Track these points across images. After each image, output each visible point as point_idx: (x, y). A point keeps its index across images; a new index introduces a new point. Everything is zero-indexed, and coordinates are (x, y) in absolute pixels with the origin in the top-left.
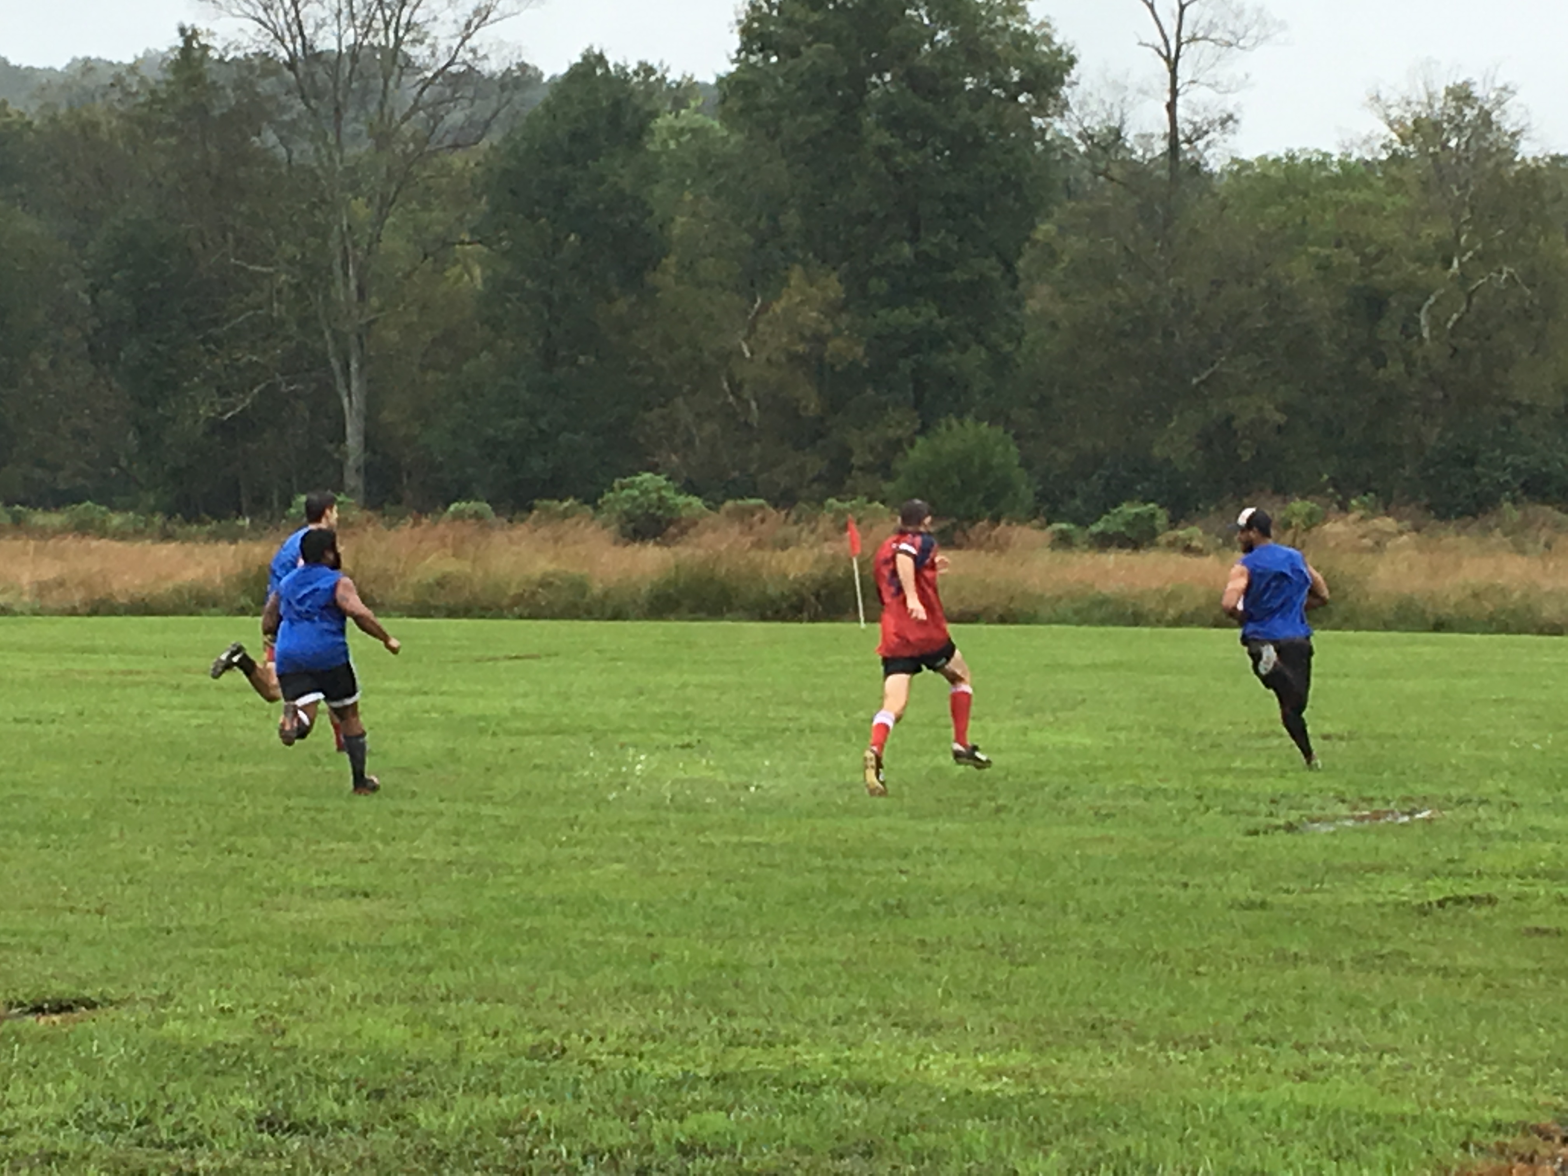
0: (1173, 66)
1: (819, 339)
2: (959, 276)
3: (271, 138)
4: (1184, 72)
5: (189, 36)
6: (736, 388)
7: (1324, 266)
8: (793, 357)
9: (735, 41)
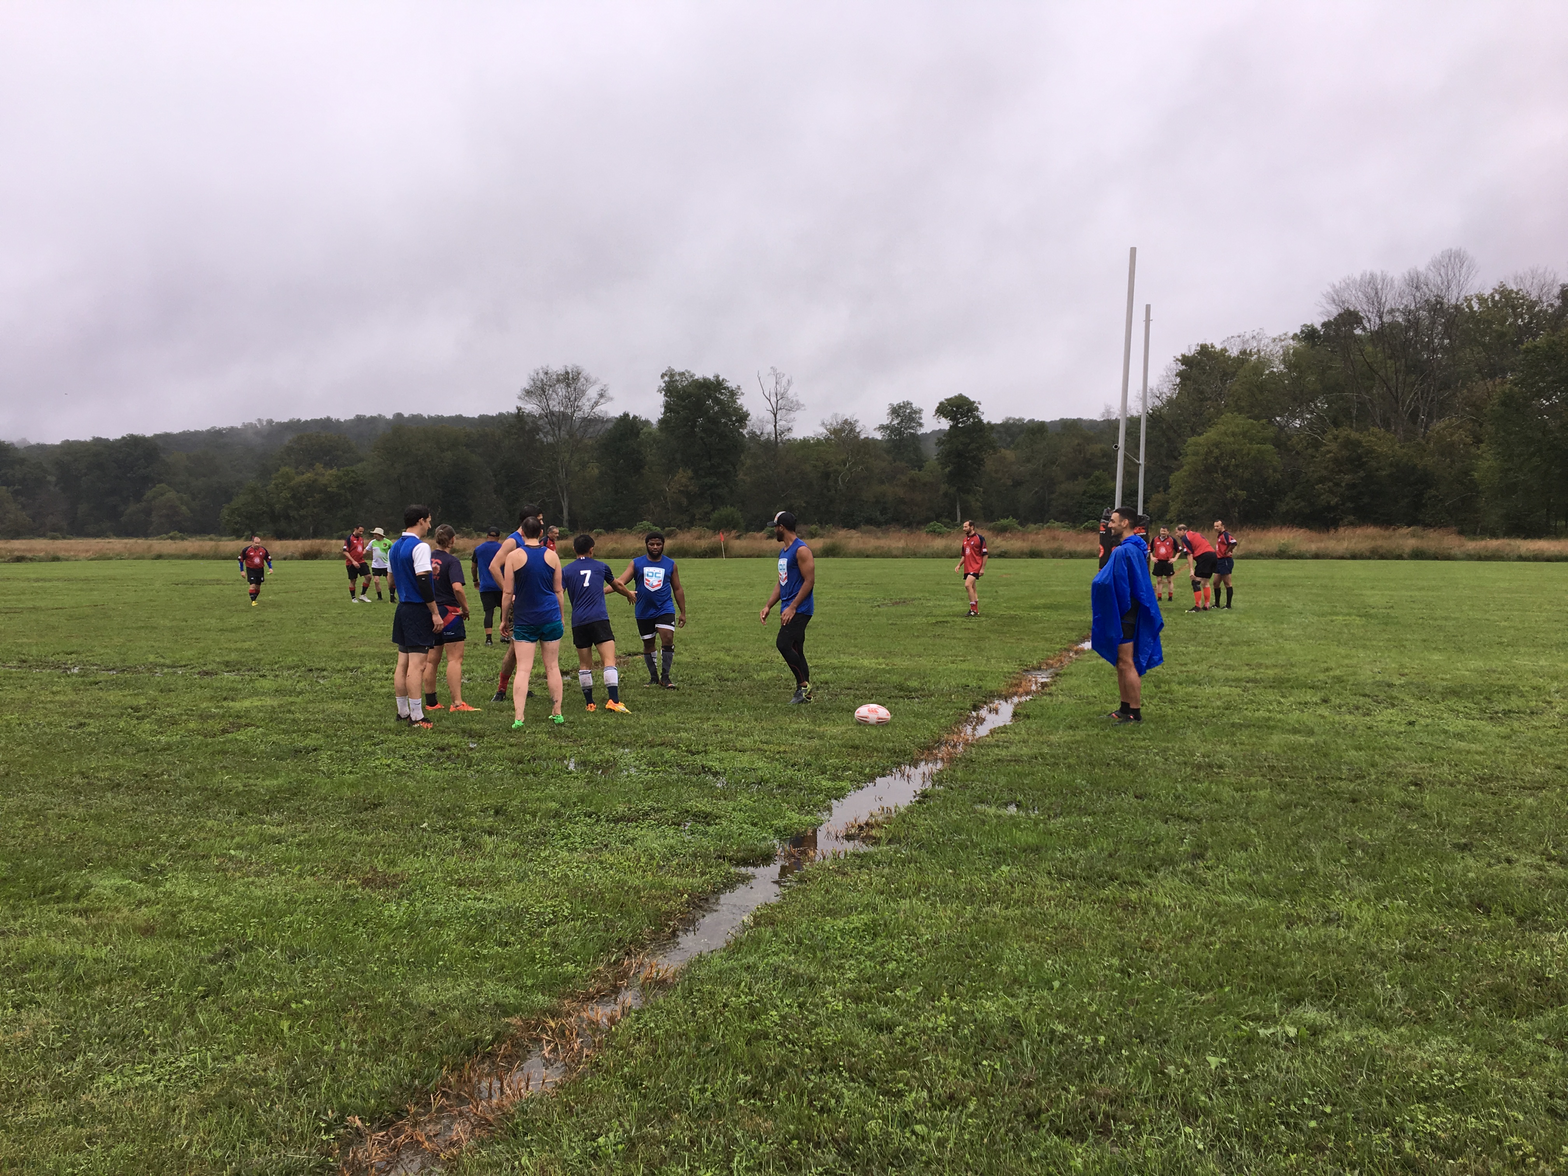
0: (775, 416)
1: (686, 486)
2: (722, 469)
3: (541, 435)
4: (778, 417)
5: (519, 409)
6: (665, 498)
7: (815, 466)
8: (680, 491)
9: (663, 410)
